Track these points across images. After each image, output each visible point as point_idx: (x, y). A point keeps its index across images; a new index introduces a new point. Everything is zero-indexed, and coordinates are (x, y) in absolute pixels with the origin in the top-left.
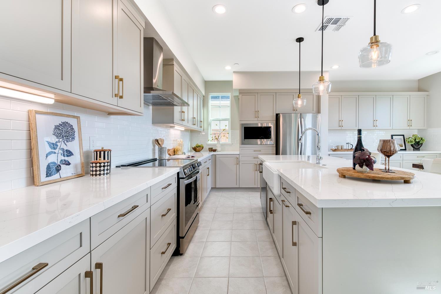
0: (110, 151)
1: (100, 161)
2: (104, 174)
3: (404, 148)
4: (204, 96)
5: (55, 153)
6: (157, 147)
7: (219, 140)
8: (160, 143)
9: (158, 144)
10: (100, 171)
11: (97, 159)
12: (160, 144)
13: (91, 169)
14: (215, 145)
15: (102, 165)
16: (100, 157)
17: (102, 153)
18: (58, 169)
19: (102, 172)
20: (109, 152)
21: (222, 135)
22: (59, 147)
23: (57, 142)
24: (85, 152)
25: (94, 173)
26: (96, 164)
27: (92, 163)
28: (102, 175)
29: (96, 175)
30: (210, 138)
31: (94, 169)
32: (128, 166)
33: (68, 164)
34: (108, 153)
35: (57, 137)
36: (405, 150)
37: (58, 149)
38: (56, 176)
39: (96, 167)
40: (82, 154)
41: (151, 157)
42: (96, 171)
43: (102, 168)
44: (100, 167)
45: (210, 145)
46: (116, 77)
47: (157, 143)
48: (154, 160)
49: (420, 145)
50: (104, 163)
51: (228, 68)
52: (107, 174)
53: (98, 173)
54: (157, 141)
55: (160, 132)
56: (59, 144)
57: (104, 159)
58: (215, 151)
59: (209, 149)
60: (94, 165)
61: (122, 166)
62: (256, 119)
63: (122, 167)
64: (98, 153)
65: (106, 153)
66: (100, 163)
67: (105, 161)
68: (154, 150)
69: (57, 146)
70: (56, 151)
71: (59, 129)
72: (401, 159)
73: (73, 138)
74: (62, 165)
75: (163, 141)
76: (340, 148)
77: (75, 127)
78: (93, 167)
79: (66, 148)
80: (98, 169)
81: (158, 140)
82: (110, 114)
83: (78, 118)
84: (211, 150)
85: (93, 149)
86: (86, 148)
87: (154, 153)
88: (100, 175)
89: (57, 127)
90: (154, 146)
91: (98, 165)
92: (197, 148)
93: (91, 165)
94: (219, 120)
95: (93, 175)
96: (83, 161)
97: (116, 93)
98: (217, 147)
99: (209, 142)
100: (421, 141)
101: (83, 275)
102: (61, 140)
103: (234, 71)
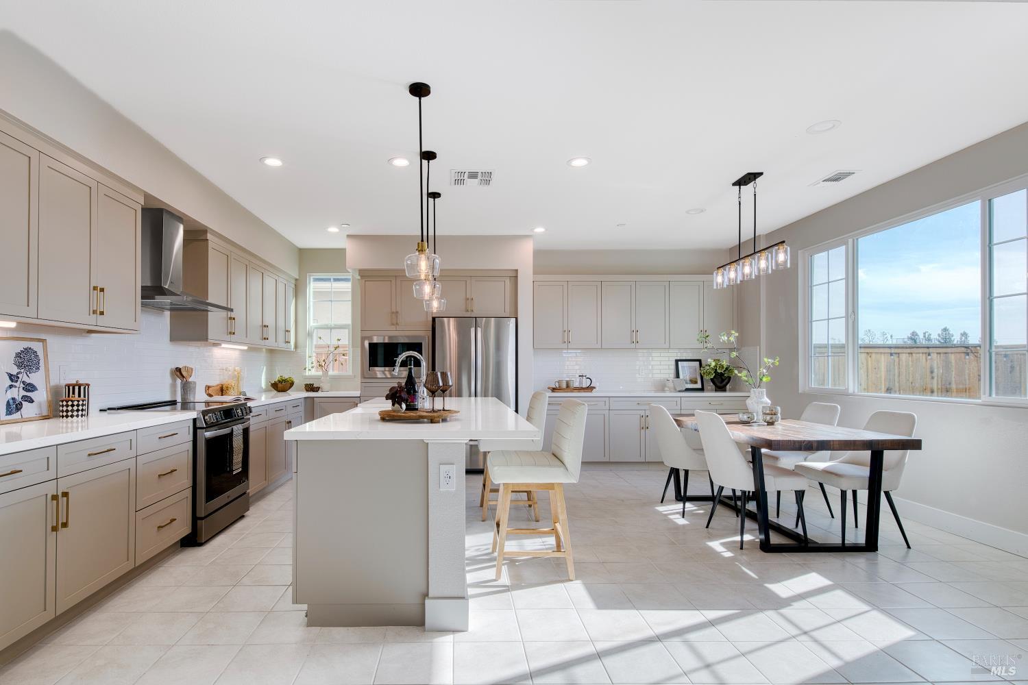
0: (88, 385)
1: (73, 399)
2: (77, 416)
3: (699, 386)
4: (296, 280)
5: (16, 387)
6: (179, 381)
7: (326, 367)
8: (184, 373)
9: (180, 376)
10: (72, 411)
11: (69, 396)
12: (183, 377)
13: (61, 408)
14: (318, 378)
15: (76, 403)
16: (74, 393)
17: (77, 388)
18: (19, 407)
19: (75, 413)
20: (87, 387)
21: (331, 357)
22: (20, 380)
23: (18, 374)
24: (53, 386)
25: (65, 414)
26: (67, 402)
27: (62, 401)
28: (75, 418)
29: (67, 416)
30: (308, 365)
31: (65, 409)
32: (119, 409)
33: (31, 401)
34: (85, 388)
35: (19, 367)
36: (702, 389)
37: (19, 382)
38: (17, 416)
39: (67, 406)
40: (48, 390)
41: (168, 398)
42: (67, 411)
43: (75, 408)
44: (73, 406)
45: (311, 377)
46: (95, 288)
47: (178, 374)
48: (173, 403)
49: (726, 381)
50: (78, 401)
51: (333, 230)
52: (82, 415)
53: (70, 414)
54: (178, 370)
55: (185, 355)
56: (20, 376)
57: (79, 396)
58: (316, 389)
59: (306, 385)
60: (65, 403)
61: (109, 409)
62: (393, 328)
63: (108, 411)
64: (71, 387)
65: (82, 388)
66: (72, 401)
67: (79, 399)
68: (174, 386)
69: (18, 378)
70: (17, 384)
71: (21, 357)
72: (677, 408)
73: (38, 368)
74: (23, 402)
75: (190, 371)
76: (564, 386)
77: (41, 354)
78: (63, 406)
79: (28, 381)
80: (70, 408)
81: (180, 369)
82: (90, 332)
83: (43, 341)
84: (310, 388)
85: (64, 382)
86: (54, 382)
87: (174, 392)
88: (72, 416)
89: (18, 355)
90: (174, 380)
91: (70, 403)
92: (280, 385)
93: (61, 403)
94: (328, 328)
95: (63, 417)
96: (50, 399)
97: (95, 309)
98: (322, 383)
99: (307, 373)
100: (726, 372)
101: (49, 497)
102: (22, 371)
103: (348, 234)
